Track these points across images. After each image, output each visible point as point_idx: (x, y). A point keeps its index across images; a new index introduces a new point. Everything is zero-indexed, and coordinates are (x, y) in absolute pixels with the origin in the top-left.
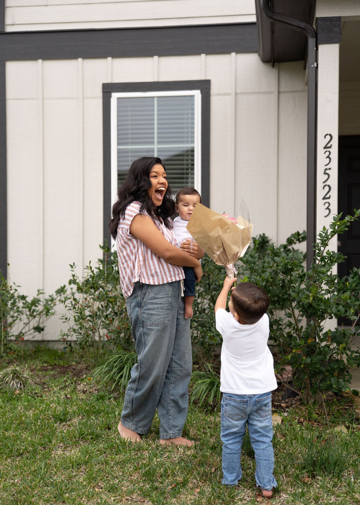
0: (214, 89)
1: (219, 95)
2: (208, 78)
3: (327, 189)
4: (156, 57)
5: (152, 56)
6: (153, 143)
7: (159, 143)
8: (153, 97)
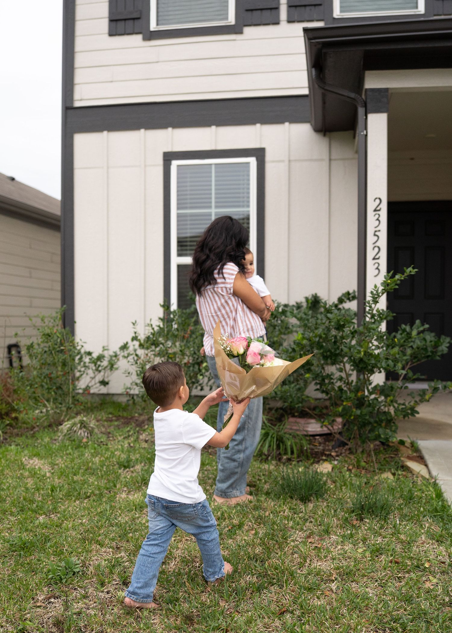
0: (269, 157)
1: (273, 162)
2: (263, 146)
3: (376, 250)
4: (214, 127)
5: (209, 125)
6: (210, 207)
7: (216, 207)
8: (211, 165)
